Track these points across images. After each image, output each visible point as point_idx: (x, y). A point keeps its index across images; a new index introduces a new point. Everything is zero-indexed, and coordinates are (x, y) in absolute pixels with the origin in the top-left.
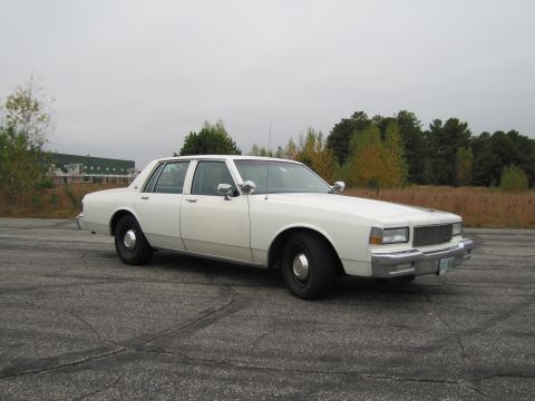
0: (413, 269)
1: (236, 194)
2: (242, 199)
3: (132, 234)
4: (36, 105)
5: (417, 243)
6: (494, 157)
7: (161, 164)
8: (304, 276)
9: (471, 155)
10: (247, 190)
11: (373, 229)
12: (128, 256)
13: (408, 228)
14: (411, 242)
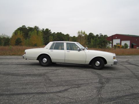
2: (82, 51)
3: (45, 59)
6: (58, 38)
9: (53, 38)
11: (114, 56)
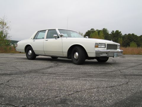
0: (107, 55)
1: (58, 37)
2: (60, 38)
3: (30, 51)
4: (6, 24)
5: (108, 49)
7: (38, 32)
8: (77, 58)
9: (122, 40)
10: (61, 36)
11: (96, 43)
12: (29, 57)
13: (105, 44)
14: (106, 48)
